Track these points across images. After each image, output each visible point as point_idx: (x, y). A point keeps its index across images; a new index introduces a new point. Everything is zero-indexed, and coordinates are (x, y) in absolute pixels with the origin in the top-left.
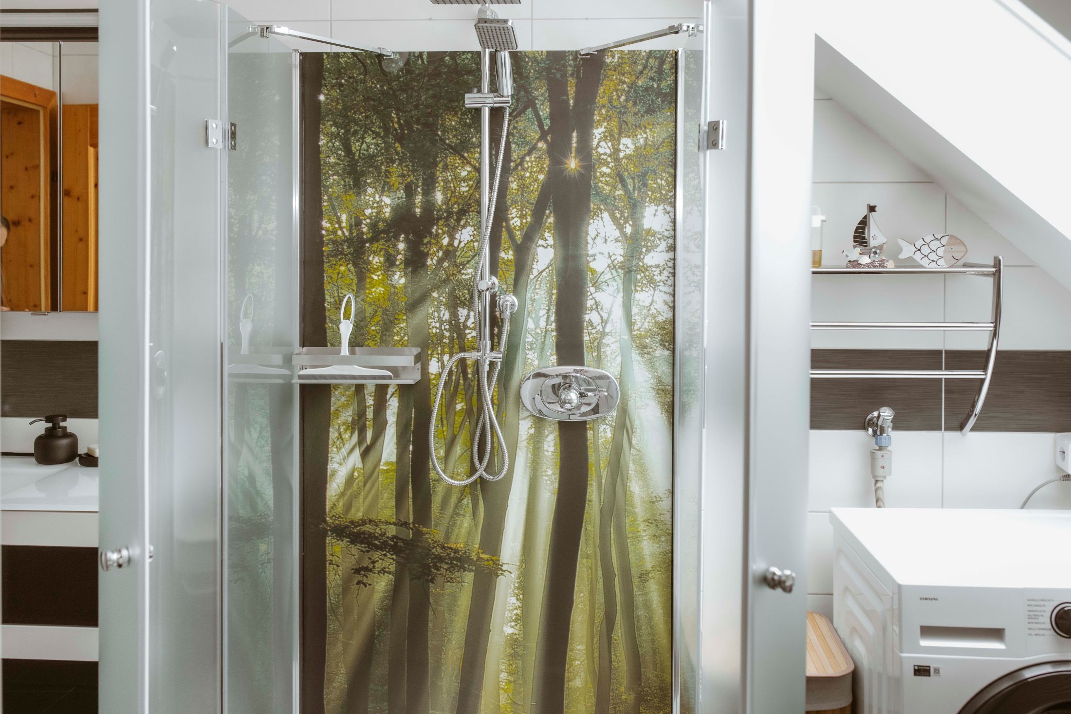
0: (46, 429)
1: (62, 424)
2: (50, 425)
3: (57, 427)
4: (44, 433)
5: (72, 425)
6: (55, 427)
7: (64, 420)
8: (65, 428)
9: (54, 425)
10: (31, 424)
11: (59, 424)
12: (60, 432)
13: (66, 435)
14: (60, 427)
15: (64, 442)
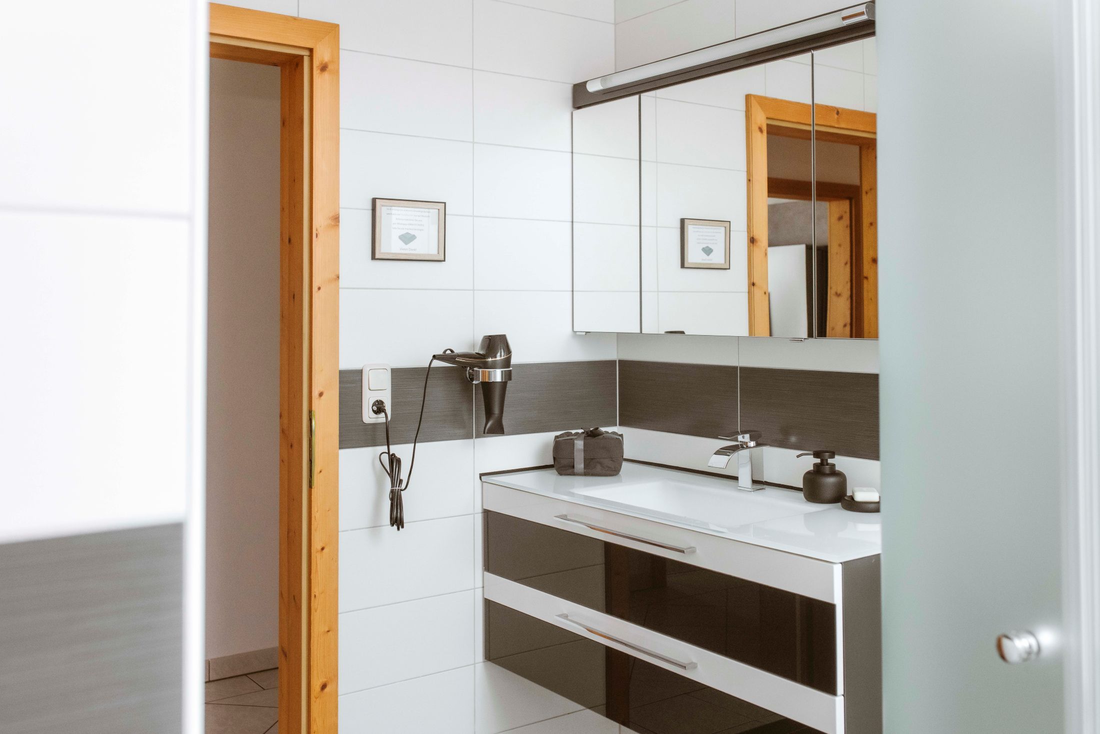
0: (814, 464)
1: (830, 461)
2: (818, 461)
3: (825, 464)
4: (812, 469)
5: (841, 462)
6: (823, 463)
7: (832, 457)
8: (834, 465)
9: (822, 460)
10: (798, 456)
11: (827, 460)
12: (827, 469)
13: (834, 473)
14: (828, 464)
15: (831, 480)
